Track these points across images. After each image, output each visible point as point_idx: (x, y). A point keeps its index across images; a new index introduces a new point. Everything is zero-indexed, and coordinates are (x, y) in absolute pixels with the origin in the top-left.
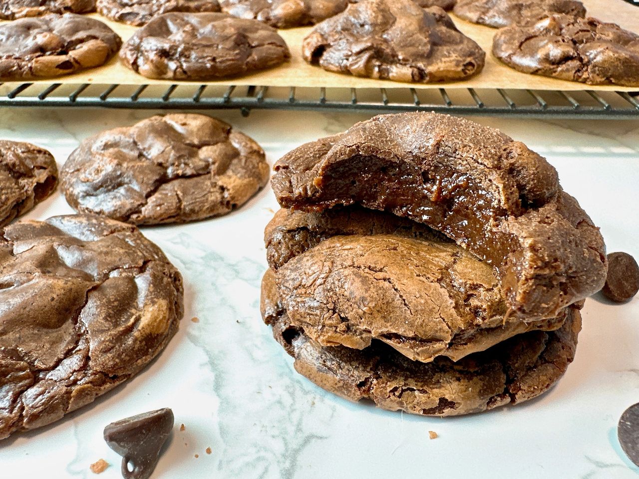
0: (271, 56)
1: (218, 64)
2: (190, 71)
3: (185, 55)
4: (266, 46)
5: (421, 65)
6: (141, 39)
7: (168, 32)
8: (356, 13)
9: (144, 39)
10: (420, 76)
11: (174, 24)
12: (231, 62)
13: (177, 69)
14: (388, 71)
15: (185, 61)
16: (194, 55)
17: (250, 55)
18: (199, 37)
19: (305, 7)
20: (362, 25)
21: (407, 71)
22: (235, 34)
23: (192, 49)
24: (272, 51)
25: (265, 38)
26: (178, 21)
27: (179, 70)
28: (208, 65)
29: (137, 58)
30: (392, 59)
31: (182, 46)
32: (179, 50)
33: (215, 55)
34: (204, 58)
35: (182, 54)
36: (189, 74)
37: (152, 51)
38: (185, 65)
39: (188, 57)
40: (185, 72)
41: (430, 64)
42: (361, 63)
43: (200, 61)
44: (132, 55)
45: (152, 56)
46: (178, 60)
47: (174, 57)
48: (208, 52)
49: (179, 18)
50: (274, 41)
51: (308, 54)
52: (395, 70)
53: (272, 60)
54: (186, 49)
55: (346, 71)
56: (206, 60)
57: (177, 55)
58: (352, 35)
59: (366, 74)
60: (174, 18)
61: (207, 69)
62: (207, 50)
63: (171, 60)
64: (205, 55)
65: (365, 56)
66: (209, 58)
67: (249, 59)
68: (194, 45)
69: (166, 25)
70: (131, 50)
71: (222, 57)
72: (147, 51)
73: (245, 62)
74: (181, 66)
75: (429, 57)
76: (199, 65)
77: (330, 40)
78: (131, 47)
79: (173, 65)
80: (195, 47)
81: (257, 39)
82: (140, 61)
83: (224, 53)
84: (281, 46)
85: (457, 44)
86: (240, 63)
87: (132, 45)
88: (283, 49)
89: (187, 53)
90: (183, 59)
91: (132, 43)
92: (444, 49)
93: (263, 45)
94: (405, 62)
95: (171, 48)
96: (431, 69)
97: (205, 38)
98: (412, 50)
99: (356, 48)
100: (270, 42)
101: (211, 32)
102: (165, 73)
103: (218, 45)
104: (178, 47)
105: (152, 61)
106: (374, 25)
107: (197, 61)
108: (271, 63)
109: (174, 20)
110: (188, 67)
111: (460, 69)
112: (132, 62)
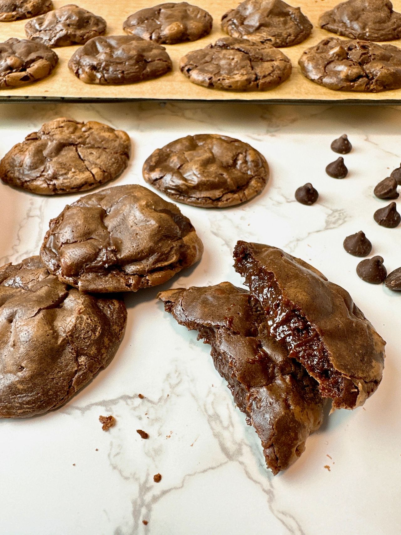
0: (158, 69)
1: (125, 75)
2: (109, 79)
3: (106, 69)
4: (156, 61)
6: (80, 57)
7: (97, 52)
9: (82, 57)
11: (100, 45)
12: (133, 74)
13: (101, 78)
15: (106, 73)
16: (111, 69)
17: (145, 68)
18: (115, 56)
19: (184, 28)
22: (135, 55)
23: (110, 65)
24: (160, 65)
25: (156, 56)
26: (103, 43)
27: (102, 78)
28: (119, 76)
29: (78, 69)
31: (104, 64)
32: (102, 65)
33: (123, 69)
34: (116, 71)
35: (104, 69)
36: (108, 81)
37: (87, 66)
38: (106, 75)
39: (108, 70)
40: (106, 80)
43: (115, 73)
44: (75, 67)
45: (87, 69)
46: (102, 72)
47: (99, 70)
48: (119, 67)
49: (103, 40)
50: (161, 58)
53: (159, 71)
54: (106, 65)
56: (118, 72)
57: (101, 69)
60: (101, 40)
61: (119, 78)
62: (119, 66)
63: (98, 72)
64: (118, 69)
66: (120, 71)
67: (144, 72)
68: (111, 62)
69: (96, 46)
70: (74, 64)
71: (128, 70)
72: (84, 66)
73: (142, 73)
74: (104, 76)
76: (114, 76)
78: (75, 62)
79: (99, 75)
80: (112, 64)
81: (150, 57)
82: (80, 71)
83: (129, 67)
84: (166, 61)
86: (138, 74)
87: (75, 61)
88: (167, 63)
89: (107, 68)
90: (105, 72)
91: (75, 59)
93: (154, 61)
95: (98, 64)
97: (118, 58)
100: (158, 58)
101: (121, 53)
102: (95, 80)
103: (125, 62)
104: (101, 64)
105: (87, 72)
107: (113, 73)
108: (158, 73)
109: (100, 42)
110: (108, 77)
112: (75, 71)
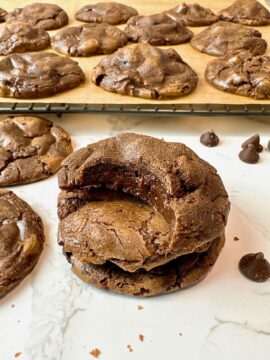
0: (71, 82)
1: (39, 89)
2: (23, 93)
3: (19, 83)
4: (69, 75)
5: (156, 89)
7: (12, 68)
8: (121, 55)
10: (156, 96)
11: (15, 61)
12: (47, 88)
13: (15, 92)
14: (138, 92)
16: (25, 83)
17: (58, 82)
18: (28, 72)
20: (125, 63)
21: (148, 92)
22: (49, 70)
23: (24, 80)
24: (73, 79)
25: (69, 70)
26: (18, 59)
28: (33, 90)
30: (141, 85)
31: (17, 79)
33: (37, 84)
34: (30, 85)
35: (18, 83)
36: (22, 95)
37: (0, 81)
38: (20, 89)
39: (21, 85)
40: (19, 94)
41: (162, 88)
42: (122, 88)
43: (28, 87)
45: (0, 84)
46: (16, 87)
48: (33, 82)
49: (19, 57)
50: (74, 71)
51: (94, 79)
52: (142, 92)
53: (72, 84)
54: (20, 80)
55: (114, 91)
56: (31, 87)
57: (15, 84)
58: (119, 69)
59: (126, 93)
60: (16, 57)
61: (32, 92)
62: (32, 80)
63: (12, 86)
64: (31, 83)
65: (125, 83)
66: (34, 86)
67: (58, 85)
68: (25, 77)
69: (11, 63)
71: (41, 84)
73: (56, 87)
74: (18, 90)
75: (162, 83)
76: (27, 90)
77: (107, 72)
79: (13, 90)
80: (26, 79)
81: (64, 71)
83: (43, 82)
84: (78, 74)
85: (181, 73)
86: (52, 87)
88: (79, 76)
90: (19, 86)
92: (172, 78)
93: (67, 74)
94: (147, 87)
95: (11, 79)
96: (162, 91)
97: (31, 73)
98: (152, 79)
99: (120, 79)
100: (71, 72)
101: (35, 69)
102: (9, 94)
103: (39, 77)
104: (15, 79)
105: (0, 87)
106: (132, 63)
108: (71, 86)
109: (16, 59)
110: (22, 91)
111: (179, 91)
